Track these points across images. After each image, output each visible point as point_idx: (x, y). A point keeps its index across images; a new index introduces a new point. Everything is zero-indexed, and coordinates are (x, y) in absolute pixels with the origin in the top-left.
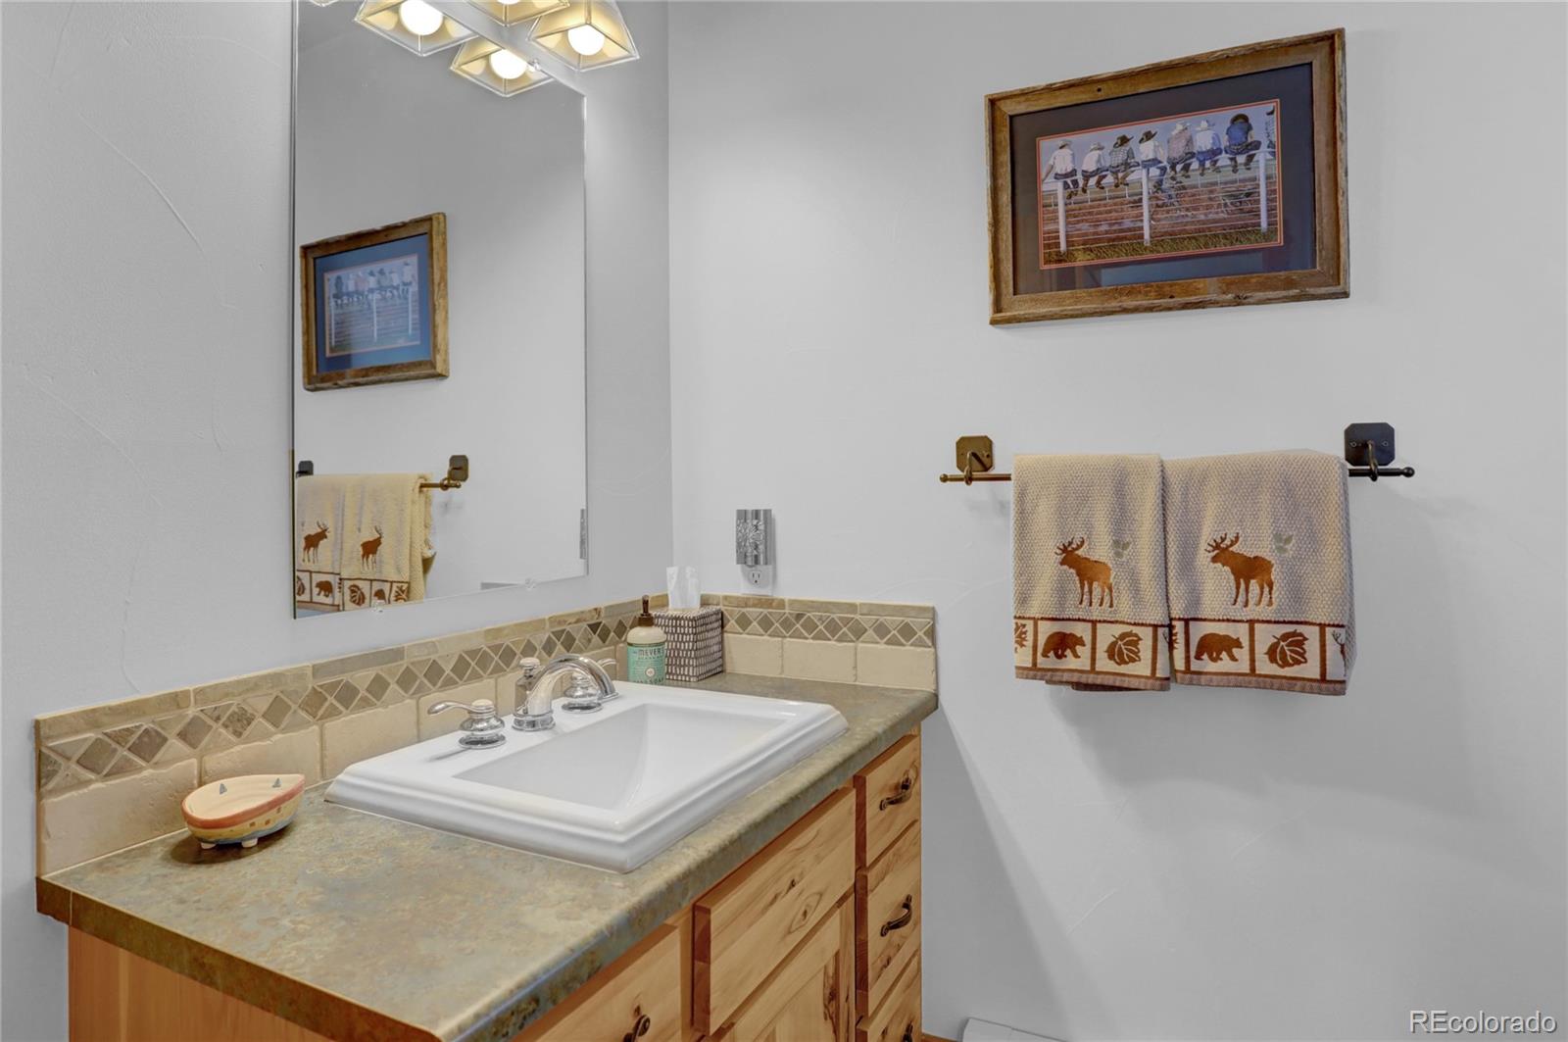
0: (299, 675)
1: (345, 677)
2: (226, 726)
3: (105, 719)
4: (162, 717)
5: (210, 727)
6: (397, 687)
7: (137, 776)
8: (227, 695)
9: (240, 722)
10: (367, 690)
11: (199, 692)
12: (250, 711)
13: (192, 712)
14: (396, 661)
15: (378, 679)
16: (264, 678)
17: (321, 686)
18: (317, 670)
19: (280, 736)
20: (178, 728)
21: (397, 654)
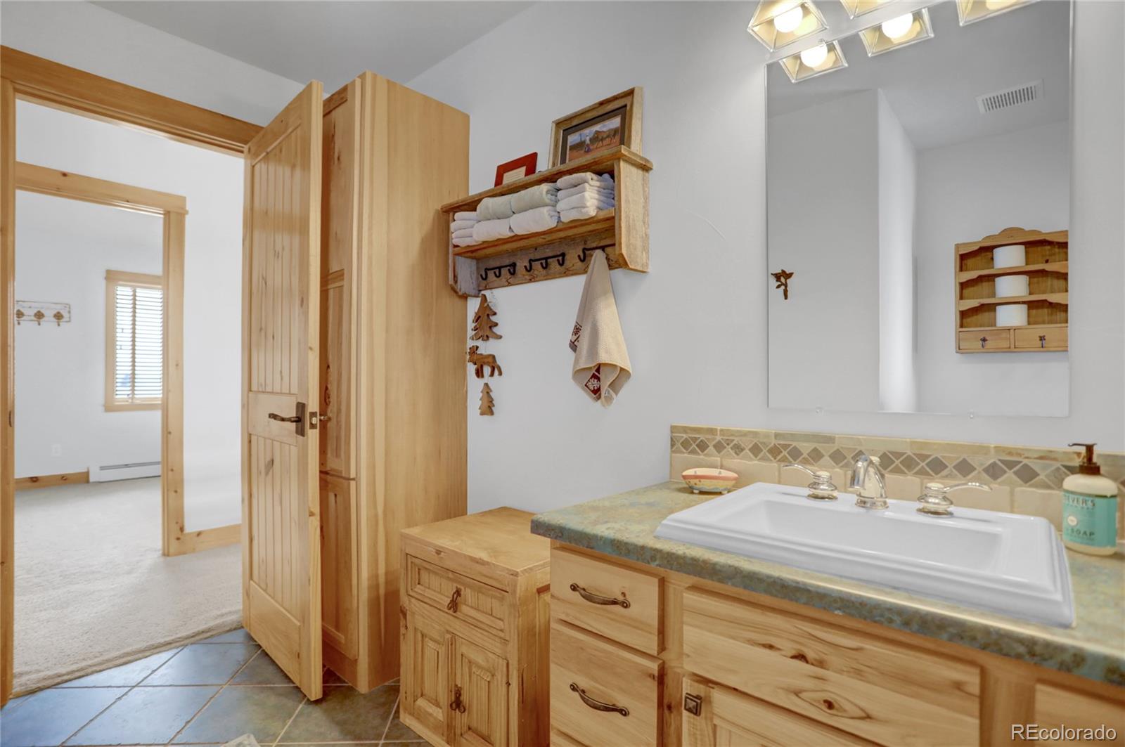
0: (767, 435)
1: (794, 444)
2: (732, 448)
3: (689, 431)
4: (708, 436)
5: (725, 447)
6: (828, 458)
7: (698, 457)
8: (732, 435)
9: (738, 449)
10: (808, 455)
11: (721, 430)
12: (743, 445)
13: (718, 438)
14: (828, 443)
15: (815, 450)
16: (750, 432)
17: (779, 444)
18: (777, 436)
19: (756, 462)
20: (714, 443)
21: (829, 439)
